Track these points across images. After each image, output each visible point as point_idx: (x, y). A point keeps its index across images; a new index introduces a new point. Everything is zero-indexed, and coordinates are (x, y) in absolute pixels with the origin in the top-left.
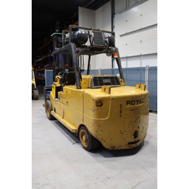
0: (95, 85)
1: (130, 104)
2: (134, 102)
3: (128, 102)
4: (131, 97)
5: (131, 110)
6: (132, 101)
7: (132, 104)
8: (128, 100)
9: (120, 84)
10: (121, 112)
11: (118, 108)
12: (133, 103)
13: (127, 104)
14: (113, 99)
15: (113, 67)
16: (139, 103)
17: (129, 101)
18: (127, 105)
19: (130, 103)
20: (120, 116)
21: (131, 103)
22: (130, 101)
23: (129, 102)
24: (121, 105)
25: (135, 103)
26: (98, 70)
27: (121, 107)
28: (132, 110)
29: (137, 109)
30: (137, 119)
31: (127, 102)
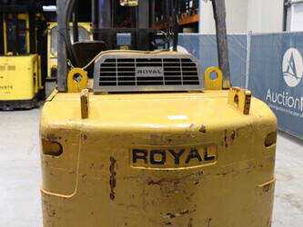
0: (101, 84)
1: (146, 162)
2: (161, 156)
3: (137, 155)
4: (149, 138)
5: (149, 184)
6: (153, 152)
7: (153, 162)
8: (138, 146)
9: (198, 83)
10: (113, 183)
11: (104, 170)
12: (158, 158)
13: (135, 159)
14: (85, 137)
15: (285, 29)
16: (187, 162)
17: (139, 151)
18: (134, 161)
19: (144, 158)
20: (112, 197)
21: (148, 157)
22: (145, 152)
23: (143, 155)
24: (113, 161)
25: (164, 159)
26: (245, 37)
27: (111, 168)
28: (151, 182)
29: (177, 181)
30: (178, 215)
31: (135, 151)
